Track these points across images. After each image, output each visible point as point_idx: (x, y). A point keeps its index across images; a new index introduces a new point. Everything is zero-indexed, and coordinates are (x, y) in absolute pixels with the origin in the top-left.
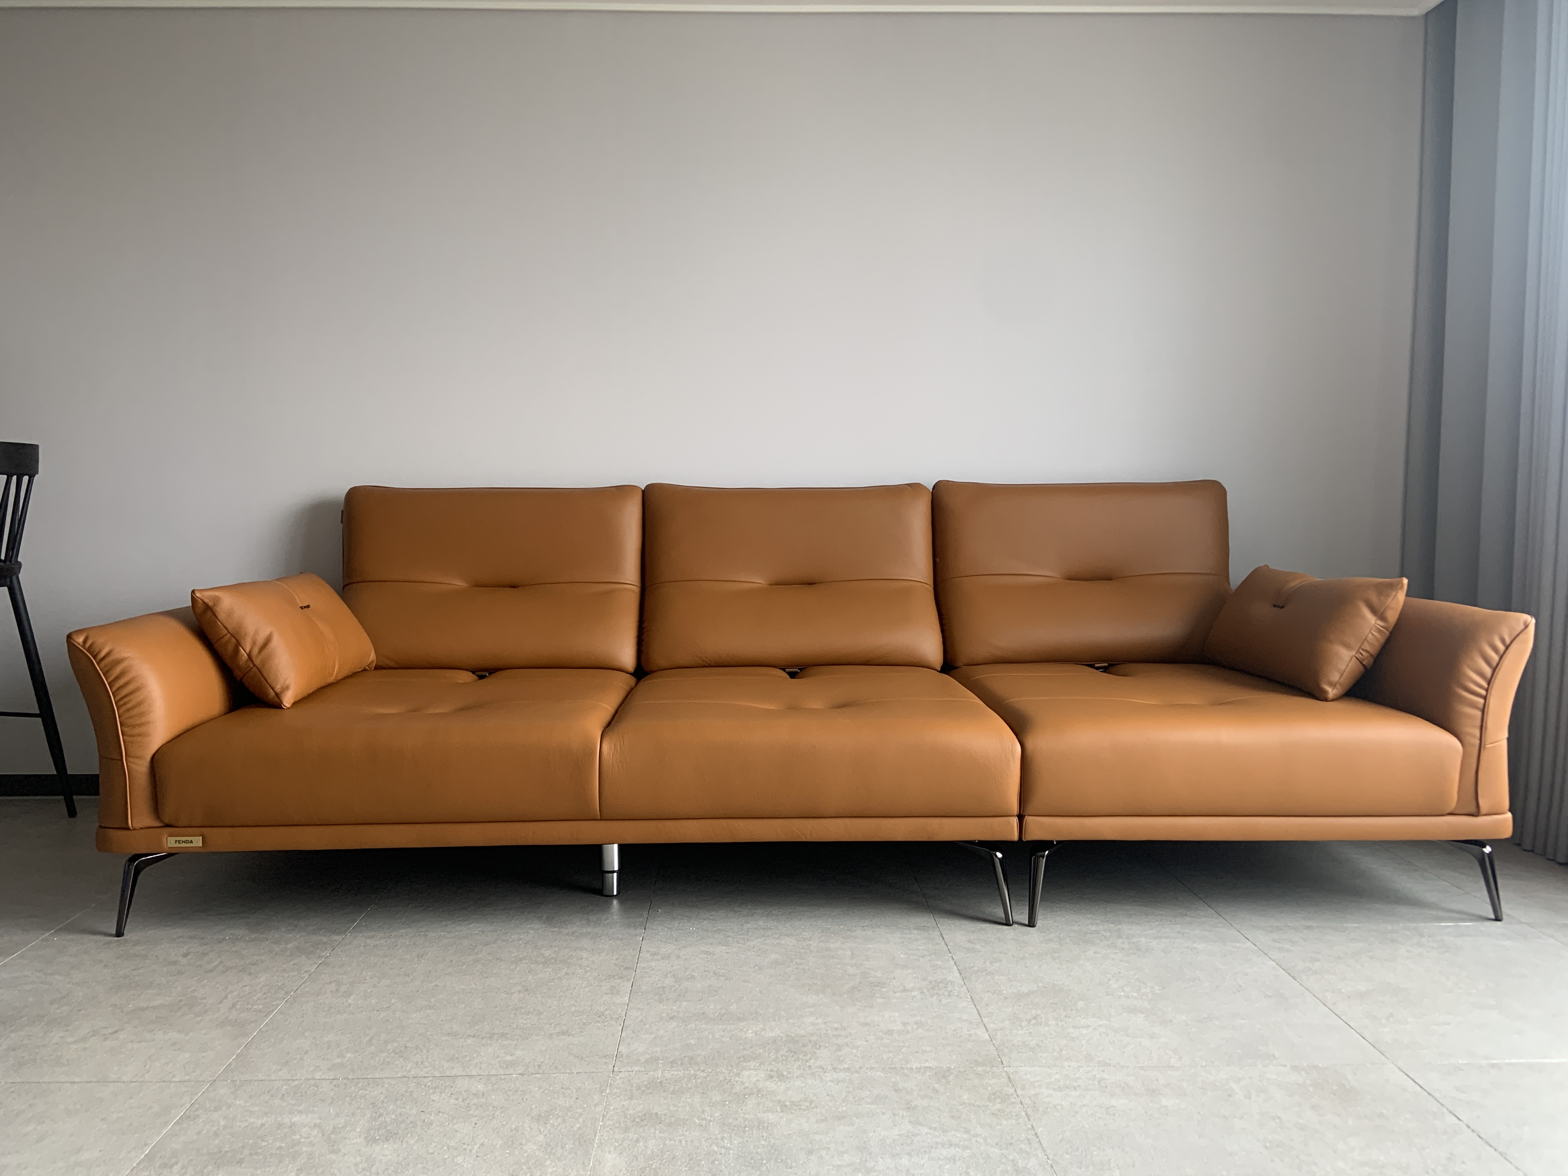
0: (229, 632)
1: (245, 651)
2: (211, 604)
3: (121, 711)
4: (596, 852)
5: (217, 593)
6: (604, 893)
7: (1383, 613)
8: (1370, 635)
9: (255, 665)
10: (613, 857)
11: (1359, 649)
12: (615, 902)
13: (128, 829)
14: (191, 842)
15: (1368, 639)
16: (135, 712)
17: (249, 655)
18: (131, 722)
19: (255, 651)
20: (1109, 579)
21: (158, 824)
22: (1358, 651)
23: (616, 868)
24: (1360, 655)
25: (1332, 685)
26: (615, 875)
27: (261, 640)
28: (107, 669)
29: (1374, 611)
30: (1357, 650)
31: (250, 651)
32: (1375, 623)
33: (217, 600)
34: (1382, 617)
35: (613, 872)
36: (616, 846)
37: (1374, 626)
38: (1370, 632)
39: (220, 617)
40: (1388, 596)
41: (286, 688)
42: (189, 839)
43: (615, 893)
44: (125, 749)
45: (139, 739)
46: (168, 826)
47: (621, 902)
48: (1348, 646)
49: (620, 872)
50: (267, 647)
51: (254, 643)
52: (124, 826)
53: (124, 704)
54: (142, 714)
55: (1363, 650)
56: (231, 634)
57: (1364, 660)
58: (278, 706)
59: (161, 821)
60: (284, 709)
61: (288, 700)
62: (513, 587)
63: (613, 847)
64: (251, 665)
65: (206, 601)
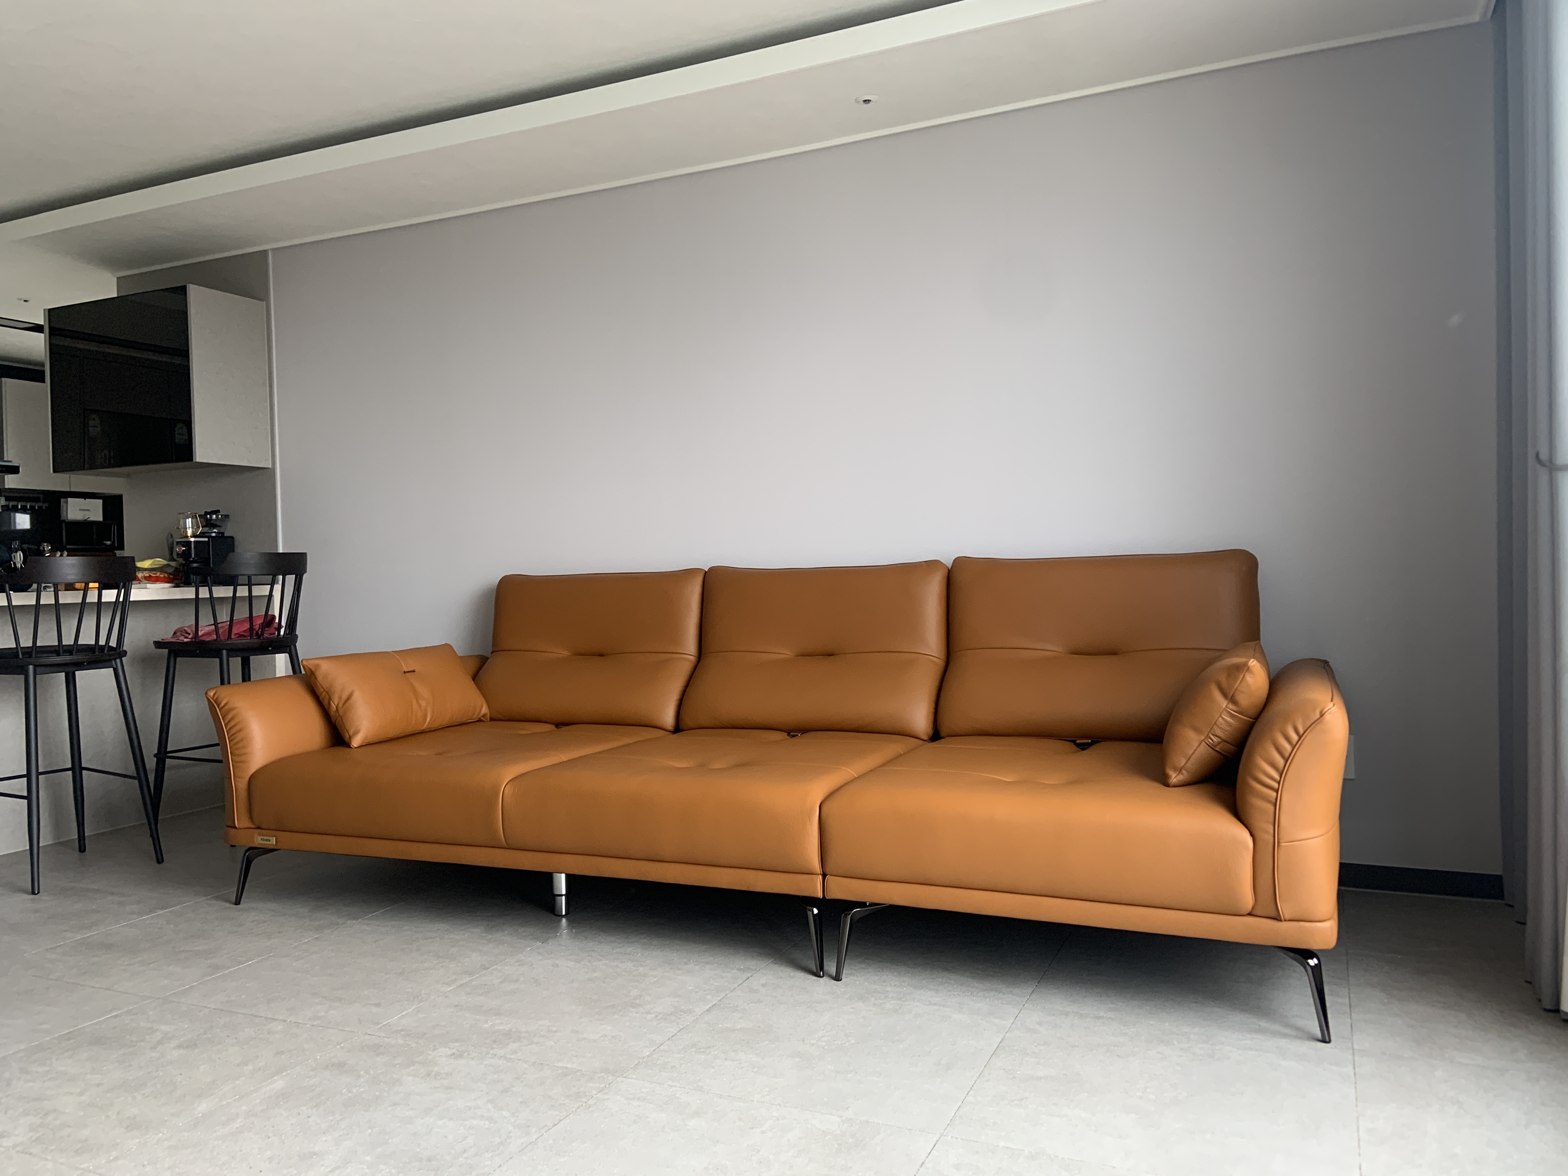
0: (325, 690)
1: (334, 704)
2: (313, 670)
3: (232, 744)
4: (547, 879)
5: (317, 662)
6: (556, 913)
7: (1233, 696)
8: (1220, 719)
9: (339, 715)
10: (561, 884)
11: (1208, 734)
12: (564, 920)
13: (235, 828)
14: (269, 841)
15: (1217, 723)
16: (240, 745)
17: (337, 707)
18: (237, 752)
19: (340, 705)
20: (1114, 653)
21: (254, 827)
22: (1208, 736)
23: (564, 892)
24: (1210, 740)
25: (1180, 771)
26: (564, 898)
27: (344, 697)
28: (224, 715)
29: (1225, 695)
30: (1206, 734)
31: (338, 704)
32: (1226, 706)
33: (318, 666)
34: (1233, 700)
35: (562, 895)
36: (563, 876)
37: (1225, 709)
38: (1220, 716)
39: (318, 679)
40: (1236, 679)
41: (357, 732)
42: (269, 838)
43: (564, 913)
44: (233, 771)
45: (241, 764)
46: (259, 828)
47: (571, 922)
48: (1197, 730)
49: (566, 895)
50: (349, 701)
51: (340, 698)
52: (233, 825)
53: (233, 740)
54: (244, 747)
55: (1213, 735)
56: (326, 692)
57: (1215, 746)
58: (348, 745)
59: (255, 824)
60: (352, 748)
61: (356, 742)
62: (602, 655)
63: (561, 876)
64: (338, 715)
65: (310, 667)
